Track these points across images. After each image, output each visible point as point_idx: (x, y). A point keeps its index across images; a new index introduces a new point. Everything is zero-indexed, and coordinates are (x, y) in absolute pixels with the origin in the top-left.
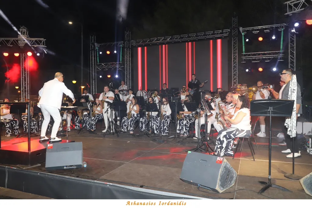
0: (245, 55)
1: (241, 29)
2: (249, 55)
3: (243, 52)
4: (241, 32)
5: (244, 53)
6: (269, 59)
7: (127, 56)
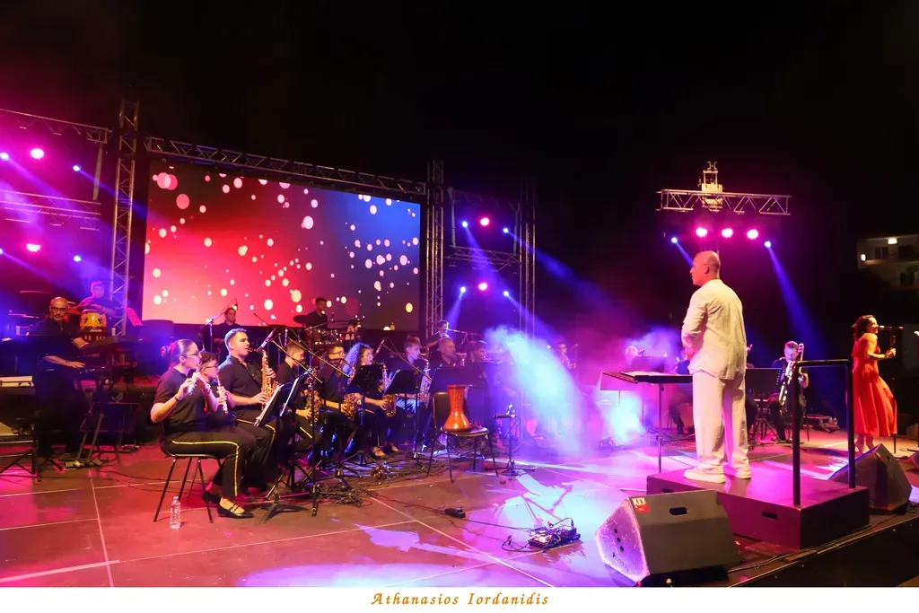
0: (455, 250)
1: (451, 191)
2: (465, 252)
3: (451, 243)
5: (454, 246)
7: (124, 184)
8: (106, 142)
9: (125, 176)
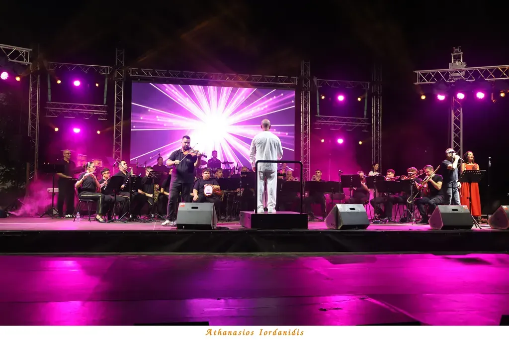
0: (320, 119)
1: (315, 80)
2: (326, 119)
3: (316, 114)
4: (316, 83)
5: (319, 116)
6: (351, 128)
7: (119, 94)
8: (109, 73)
9: (119, 90)
